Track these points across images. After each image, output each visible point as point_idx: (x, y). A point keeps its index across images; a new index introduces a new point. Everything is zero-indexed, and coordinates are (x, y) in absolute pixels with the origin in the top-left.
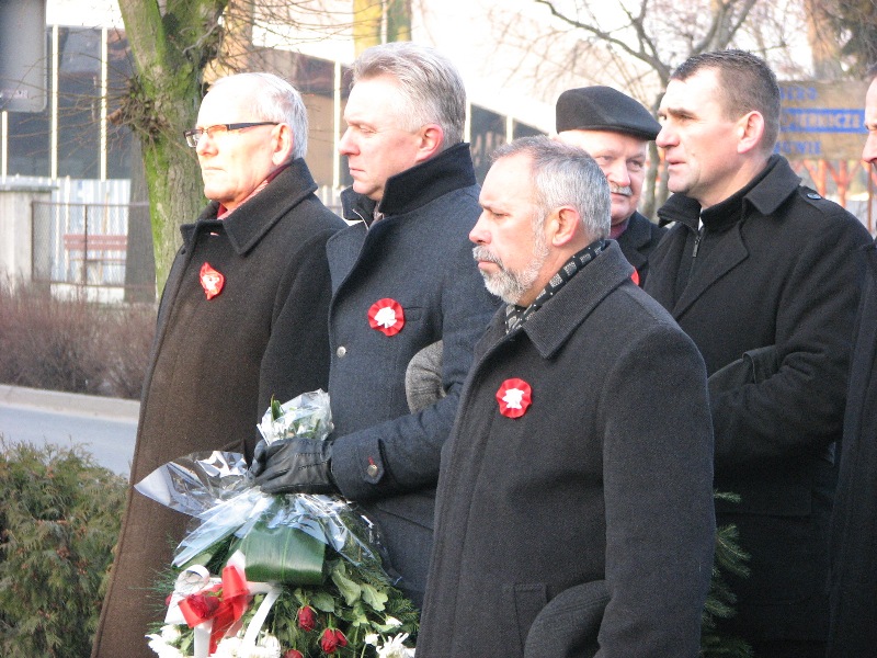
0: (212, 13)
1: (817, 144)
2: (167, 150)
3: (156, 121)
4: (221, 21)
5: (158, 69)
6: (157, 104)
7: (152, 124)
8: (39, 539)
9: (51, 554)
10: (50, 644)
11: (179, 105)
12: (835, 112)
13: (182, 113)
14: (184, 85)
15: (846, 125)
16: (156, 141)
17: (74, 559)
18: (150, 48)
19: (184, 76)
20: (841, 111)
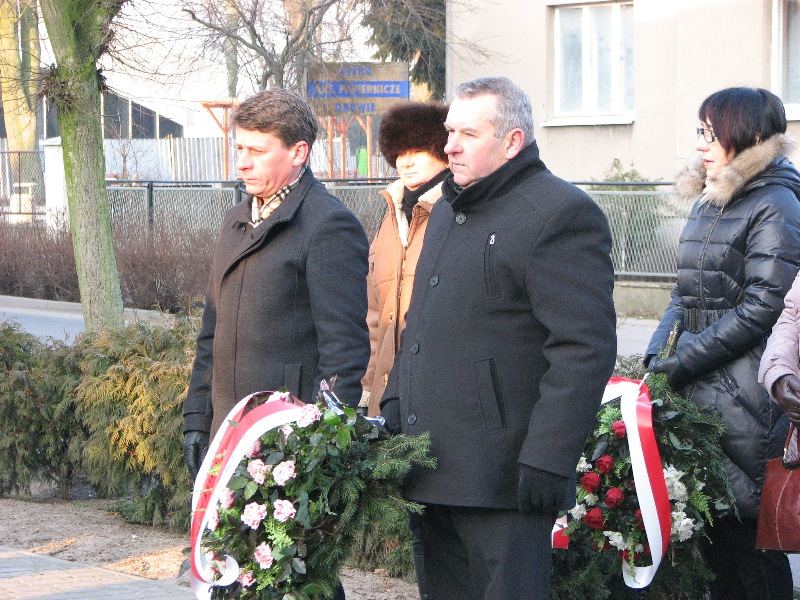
0: (105, 21)
1: (373, 105)
2: (76, 115)
3: (69, 95)
4: (111, 27)
5: (71, 60)
6: (70, 83)
7: (66, 98)
8: (11, 383)
9: (21, 393)
10: (21, 455)
11: (85, 84)
12: (385, 83)
13: (87, 90)
14: (88, 71)
15: (392, 92)
16: (69, 109)
17: (35, 396)
18: (66, 46)
19: (88, 65)
20: (390, 83)
